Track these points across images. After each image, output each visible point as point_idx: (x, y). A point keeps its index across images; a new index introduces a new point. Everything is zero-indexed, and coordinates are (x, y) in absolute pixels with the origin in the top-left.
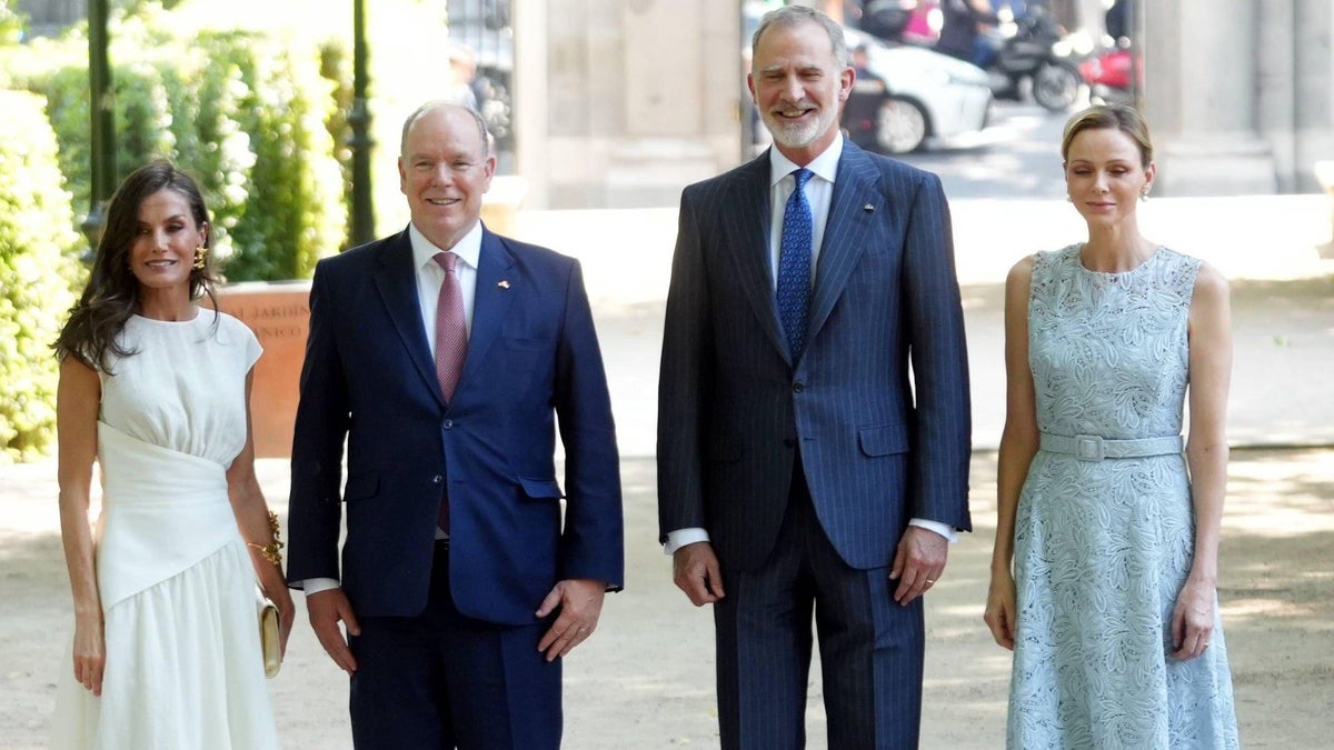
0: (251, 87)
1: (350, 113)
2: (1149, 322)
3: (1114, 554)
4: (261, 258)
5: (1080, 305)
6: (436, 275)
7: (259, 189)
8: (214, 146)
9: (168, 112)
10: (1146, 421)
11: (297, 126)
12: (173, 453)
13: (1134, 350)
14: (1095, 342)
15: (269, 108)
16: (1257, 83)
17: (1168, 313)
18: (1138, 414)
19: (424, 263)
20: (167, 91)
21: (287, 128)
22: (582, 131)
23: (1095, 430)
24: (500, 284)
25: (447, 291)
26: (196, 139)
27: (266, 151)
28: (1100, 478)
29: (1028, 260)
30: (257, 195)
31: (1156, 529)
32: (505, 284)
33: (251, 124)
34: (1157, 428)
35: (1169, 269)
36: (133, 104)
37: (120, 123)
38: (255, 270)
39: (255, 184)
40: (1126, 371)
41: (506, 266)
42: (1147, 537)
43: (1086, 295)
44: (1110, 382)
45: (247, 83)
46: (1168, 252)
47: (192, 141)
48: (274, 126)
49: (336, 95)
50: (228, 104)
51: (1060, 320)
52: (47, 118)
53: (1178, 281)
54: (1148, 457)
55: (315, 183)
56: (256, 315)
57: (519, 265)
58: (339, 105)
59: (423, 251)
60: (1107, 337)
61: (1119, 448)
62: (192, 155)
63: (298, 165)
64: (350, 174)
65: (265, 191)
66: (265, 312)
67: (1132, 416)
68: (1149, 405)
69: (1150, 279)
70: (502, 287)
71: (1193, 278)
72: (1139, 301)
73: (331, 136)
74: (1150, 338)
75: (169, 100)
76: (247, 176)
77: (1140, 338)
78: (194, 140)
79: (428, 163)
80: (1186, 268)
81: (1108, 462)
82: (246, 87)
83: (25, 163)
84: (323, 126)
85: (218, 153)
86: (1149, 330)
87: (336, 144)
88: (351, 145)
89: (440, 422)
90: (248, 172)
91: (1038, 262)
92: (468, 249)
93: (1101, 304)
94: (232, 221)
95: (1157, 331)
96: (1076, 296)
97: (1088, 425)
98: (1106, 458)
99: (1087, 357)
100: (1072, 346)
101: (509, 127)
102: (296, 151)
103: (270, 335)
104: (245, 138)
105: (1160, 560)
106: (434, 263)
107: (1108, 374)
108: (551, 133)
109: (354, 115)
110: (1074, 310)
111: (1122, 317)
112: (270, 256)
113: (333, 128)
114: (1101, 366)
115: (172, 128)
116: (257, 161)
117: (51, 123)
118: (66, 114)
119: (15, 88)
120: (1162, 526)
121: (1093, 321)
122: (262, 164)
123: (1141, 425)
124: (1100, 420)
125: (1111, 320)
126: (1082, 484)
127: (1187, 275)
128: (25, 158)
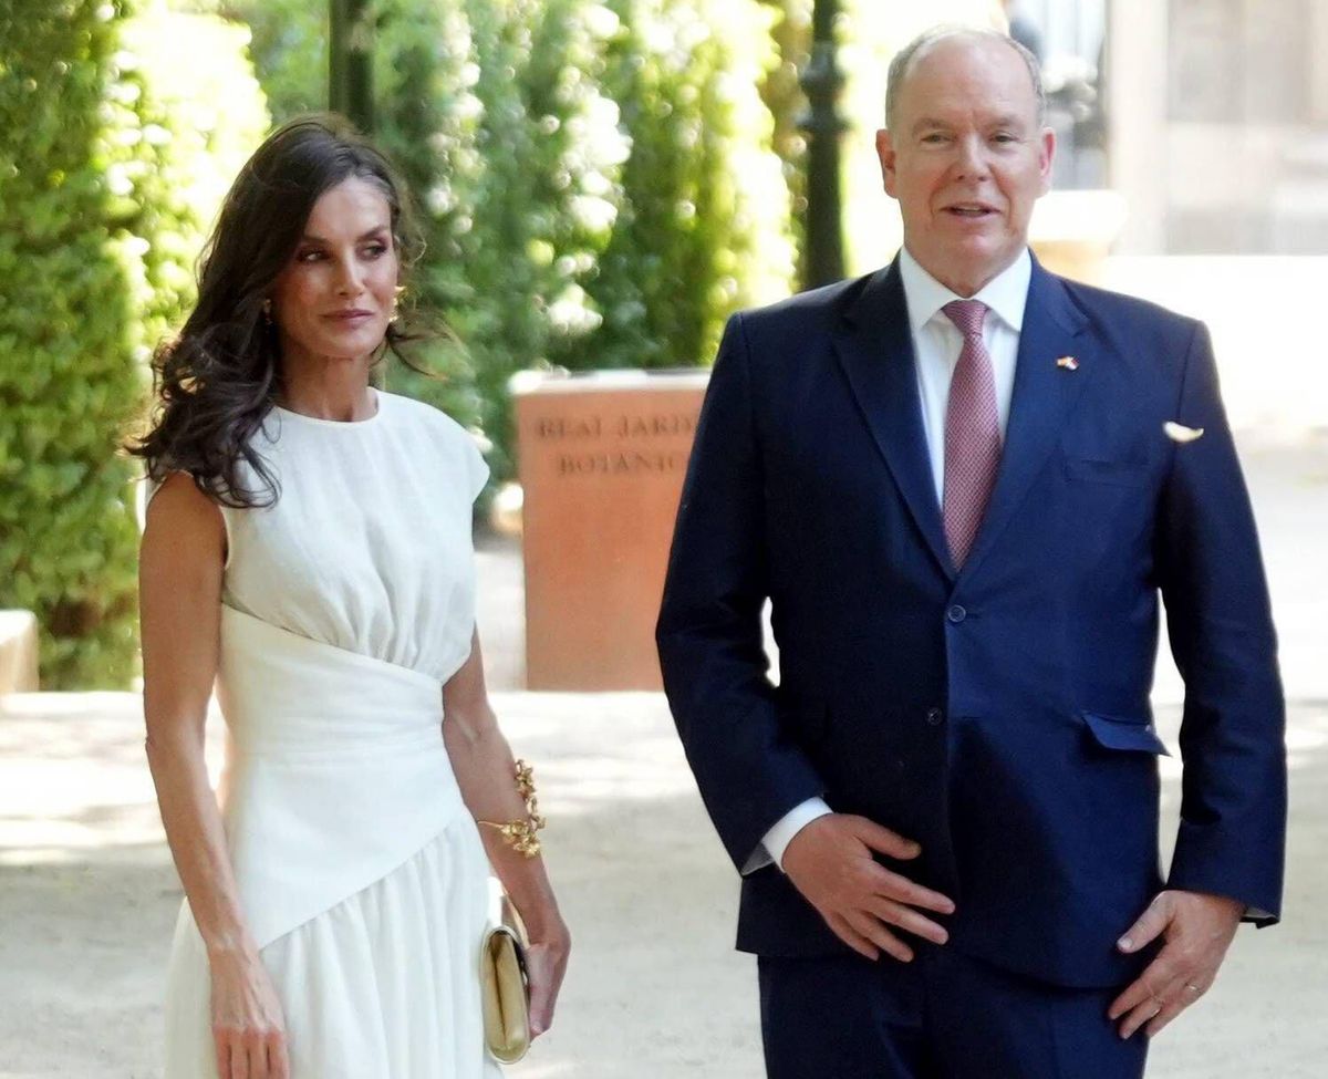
0: (625, 19)
1: (804, 70)
4: (637, 332)
6: (947, 341)
7: (635, 205)
8: (552, 123)
9: (472, 59)
11: (706, 91)
12: (365, 660)
15: (658, 58)
19: (925, 320)
20: (471, 22)
21: (690, 93)
22: (1229, 114)
24: (1060, 362)
25: (967, 371)
26: (523, 111)
27: (648, 134)
30: (632, 216)
32: (1069, 363)
33: (622, 85)
36: (410, 45)
37: (384, 78)
38: (624, 350)
39: (628, 194)
41: (1072, 330)
45: (616, 10)
47: (516, 115)
48: (666, 91)
49: (781, 33)
50: (582, 50)
52: (249, 66)
55: (737, 197)
56: (624, 429)
57: (1096, 328)
58: (785, 54)
59: (925, 298)
62: (514, 139)
63: (708, 165)
64: (801, 176)
65: (646, 210)
66: (641, 427)
70: (1063, 368)
73: (768, 113)
75: (475, 39)
76: (613, 181)
78: (517, 110)
79: (946, 134)
82: (616, 18)
83: (208, 146)
84: (755, 93)
85: (560, 138)
87: (776, 125)
88: (805, 128)
89: (942, 609)
90: (616, 173)
92: (1006, 296)
94: (583, 261)
101: (1097, 105)
102: (706, 138)
103: (648, 465)
104: (611, 110)
106: (944, 320)
108: (1172, 116)
109: (814, 73)
112: (650, 325)
113: (773, 95)
115: (480, 91)
116: (634, 150)
117: (258, 75)
118: (286, 60)
119: (195, 11)
122: (643, 158)
128: (209, 137)
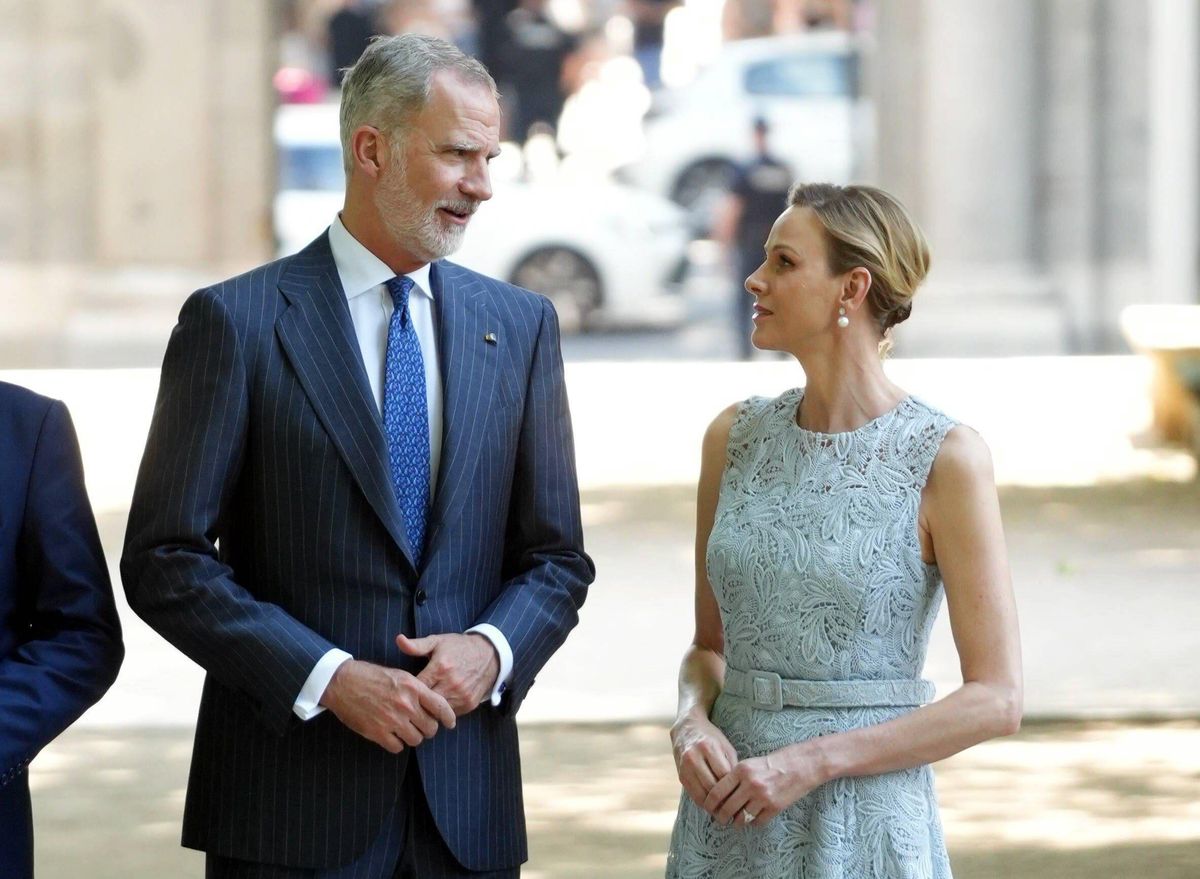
2: (861, 508)
3: (789, 851)
5: (779, 477)
10: (845, 656)
13: (832, 548)
14: (785, 533)
16: (1041, 193)
17: (890, 498)
18: (834, 644)
23: (773, 664)
28: (777, 736)
29: (733, 410)
31: (846, 818)
34: (865, 666)
35: (906, 432)
40: (818, 580)
42: (831, 828)
43: (788, 464)
44: (795, 594)
46: (914, 406)
51: (748, 498)
53: (915, 450)
54: (849, 709)
60: (801, 528)
61: (803, 692)
67: (824, 646)
68: (851, 633)
69: (876, 445)
71: (935, 447)
72: (855, 477)
74: (858, 532)
77: (844, 532)
80: (931, 432)
81: (790, 715)
86: (859, 520)
91: (743, 412)
93: (804, 478)
95: (870, 524)
96: (776, 463)
97: (765, 656)
98: (787, 707)
99: (771, 555)
100: (756, 536)
105: (850, 864)
107: (794, 582)
110: (770, 484)
111: (825, 498)
114: (786, 569)
120: (856, 812)
121: (788, 503)
123: (837, 661)
124: (779, 649)
125: (811, 502)
126: (752, 745)
127: (929, 442)
